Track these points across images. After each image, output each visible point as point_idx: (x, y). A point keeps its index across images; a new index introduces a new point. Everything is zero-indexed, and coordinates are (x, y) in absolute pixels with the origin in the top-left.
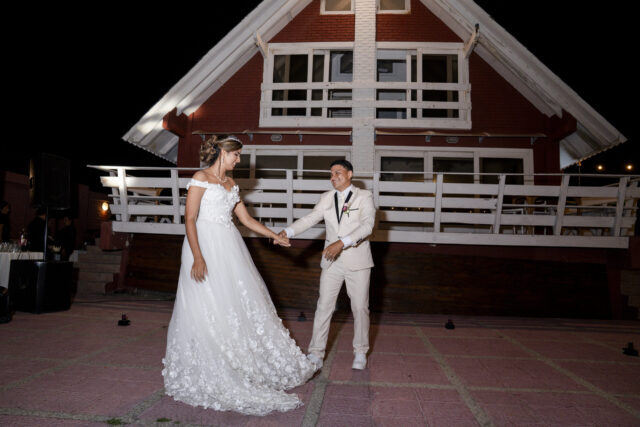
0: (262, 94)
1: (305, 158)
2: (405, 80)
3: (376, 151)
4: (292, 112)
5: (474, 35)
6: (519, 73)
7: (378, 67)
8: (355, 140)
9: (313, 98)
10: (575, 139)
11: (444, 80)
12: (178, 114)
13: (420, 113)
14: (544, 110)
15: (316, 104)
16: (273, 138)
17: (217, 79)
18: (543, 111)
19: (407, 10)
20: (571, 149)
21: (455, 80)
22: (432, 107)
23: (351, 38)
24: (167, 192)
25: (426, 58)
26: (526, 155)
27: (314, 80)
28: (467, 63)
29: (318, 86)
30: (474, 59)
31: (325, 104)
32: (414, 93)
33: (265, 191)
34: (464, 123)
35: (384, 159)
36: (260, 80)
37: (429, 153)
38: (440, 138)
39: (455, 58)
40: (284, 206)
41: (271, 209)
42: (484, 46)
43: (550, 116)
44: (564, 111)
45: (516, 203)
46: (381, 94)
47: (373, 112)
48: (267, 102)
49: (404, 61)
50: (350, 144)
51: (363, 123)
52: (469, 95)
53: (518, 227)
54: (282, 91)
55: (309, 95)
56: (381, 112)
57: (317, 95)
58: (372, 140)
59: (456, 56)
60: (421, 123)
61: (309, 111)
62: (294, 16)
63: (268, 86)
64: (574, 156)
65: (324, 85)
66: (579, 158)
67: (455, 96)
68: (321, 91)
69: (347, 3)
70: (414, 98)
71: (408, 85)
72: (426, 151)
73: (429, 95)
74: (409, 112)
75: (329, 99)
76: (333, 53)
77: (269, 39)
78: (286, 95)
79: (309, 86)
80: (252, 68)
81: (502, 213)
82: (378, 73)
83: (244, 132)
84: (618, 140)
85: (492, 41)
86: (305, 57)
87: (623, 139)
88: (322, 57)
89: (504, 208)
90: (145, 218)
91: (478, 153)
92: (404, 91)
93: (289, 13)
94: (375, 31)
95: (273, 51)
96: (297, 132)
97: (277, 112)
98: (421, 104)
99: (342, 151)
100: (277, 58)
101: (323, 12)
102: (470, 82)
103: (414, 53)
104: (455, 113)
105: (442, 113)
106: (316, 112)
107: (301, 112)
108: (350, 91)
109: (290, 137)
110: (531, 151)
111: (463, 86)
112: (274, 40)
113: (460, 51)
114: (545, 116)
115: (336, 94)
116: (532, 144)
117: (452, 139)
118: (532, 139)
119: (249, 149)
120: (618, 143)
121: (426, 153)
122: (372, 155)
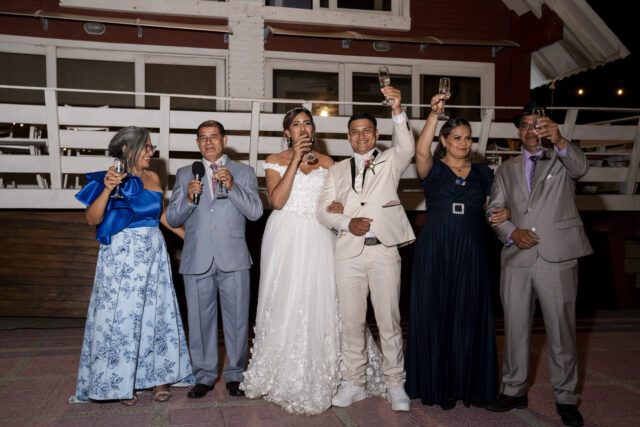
1: (149, 68)
3: (266, 60)
8: (233, 42)
13: (334, 0)
16: (89, 29)
18: (511, 7)
20: (544, 64)
26: (484, 72)
34: (400, 20)
35: (277, 73)
37: (346, 67)
38: (364, 43)
43: (520, 14)
44: (545, 8)
50: (226, 46)
51: (246, 13)
58: (260, 42)
60: (336, 16)
64: (547, 75)
72: (342, 63)
83: (36, 14)
84: (618, 52)
87: (624, 53)
91: (417, 67)
96: (138, 22)
99: (210, 57)
109: (118, 29)
110: (491, 67)
114: (513, 12)
116: (493, 56)
117: (380, 45)
118: (494, 49)
119: (41, 46)
120: (617, 58)
121: (342, 66)
122: (262, 65)
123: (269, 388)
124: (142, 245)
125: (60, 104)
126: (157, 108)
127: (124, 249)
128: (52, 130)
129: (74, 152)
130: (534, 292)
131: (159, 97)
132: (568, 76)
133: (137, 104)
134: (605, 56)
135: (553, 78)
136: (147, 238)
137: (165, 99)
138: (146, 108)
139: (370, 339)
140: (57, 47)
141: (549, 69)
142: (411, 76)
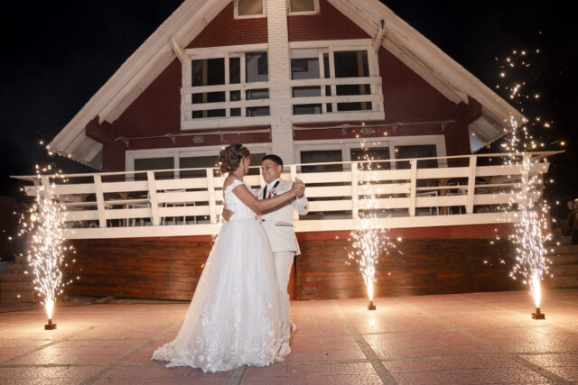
0: (182, 98)
2: (318, 77)
3: (295, 146)
4: (212, 114)
5: (381, 31)
6: (425, 64)
7: (292, 66)
8: (274, 137)
9: (232, 99)
10: (482, 123)
11: (356, 75)
12: (101, 121)
13: (335, 107)
14: (451, 97)
15: (235, 105)
16: (196, 140)
17: (137, 86)
18: (451, 100)
19: (316, 10)
20: (480, 133)
21: (366, 74)
22: (346, 101)
23: (265, 40)
24: (92, 197)
25: (337, 55)
26: (438, 141)
27: (231, 82)
28: (376, 57)
29: (235, 87)
30: (383, 53)
31: (243, 104)
32: (328, 88)
33: (188, 190)
34: (378, 114)
35: (303, 154)
36: (180, 85)
37: (345, 146)
39: (364, 53)
40: (206, 203)
41: (195, 208)
42: (390, 40)
43: (457, 103)
44: (469, 98)
45: (431, 186)
46: (295, 91)
47: (290, 110)
48: (187, 106)
49: (317, 59)
50: (270, 141)
51: (281, 121)
52: (380, 88)
53: (434, 209)
54: (201, 94)
55: (228, 96)
56: (297, 109)
57: (235, 95)
58: (291, 136)
59: (366, 51)
60: (337, 116)
61: (228, 112)
62: (208, 22)
63: (187, 91)
64: (483, 139)
65: (242, 87)
66: (487, 141)
67: (367, 89)
68: (238, 92)
69: (259, 7)
70: (328, 93)
71: (322, 82)
72: (343, 143)
73: (342, 90)
74: (324, 108)
75: (247, 99)
76: (249, 55)
77: (186, 45)
78: (205, 97)
79: (227, 87)
80: (171, 74)
81: (417, 196)
82: (292, 71)
83: (167, 136)
84: (521, 121)
85: (398, 35)
86: (222, 60)
88: (238, 59)
89: (418, 192)
90: (72, 224)
91: (393, 142)
92: (319, 87)
93: (204, 19)
94: (286, 32)
95: (190, 56)
96: (217, 133)
97: (197, 115)
98: (335, 99)
99: (262, 147)
100: (195, 63)
101: (236, 16)
102: (380, 75)
103: (326, 51)
104: (369, 106)
105: (356, 107)
106: (236, 112)
107: (221, 113)
108: (267, 90)
109: (210, 138)
110: (442, 137)
111: (374, 80)
112: (190, 46)
113: (368, 46)
114: (453, 102)
115: (254, 94)
116: (443, 130)
117: (367, 130)
118: (442, 126)
119: (172, 152)
122: (294, 150)
142: (388, 148)
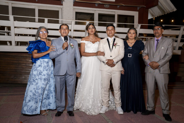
1: (39, 10)
3: (74, 9)
8: (64, 3)
20: (152, 12)
26: (135, 14)
35: (77, 13)
38: (102, 5)
50: (62, 5)
64: (153, 16)
72: (95, 10)
84: (173, 10)
87: (175, 10)
91: (117, 12)
110: (138, 13)
116: (138, 9)
117: (106, 6)
118: (138, 8)
119: (7, 3)
120: (173, 11)
121: (95, 11)
122: (72, 11)
123: (80, 107)
124: (46, 64)
125: (15, 20)
126: (44, 22)
127: (40, 66)
128: (12, 28)
129: (18, 35)
130: (155, 80)
131: (44, 19)
132: (159, 16)
133: (36, 21)
134: (170, 10)
135: (154, 16)
136: (48, 62)
137: (46, 20)
138: (39, 22)
139: (111, 93)
140: (12, 3)
141: (153, 14)
142: (115, 15)
